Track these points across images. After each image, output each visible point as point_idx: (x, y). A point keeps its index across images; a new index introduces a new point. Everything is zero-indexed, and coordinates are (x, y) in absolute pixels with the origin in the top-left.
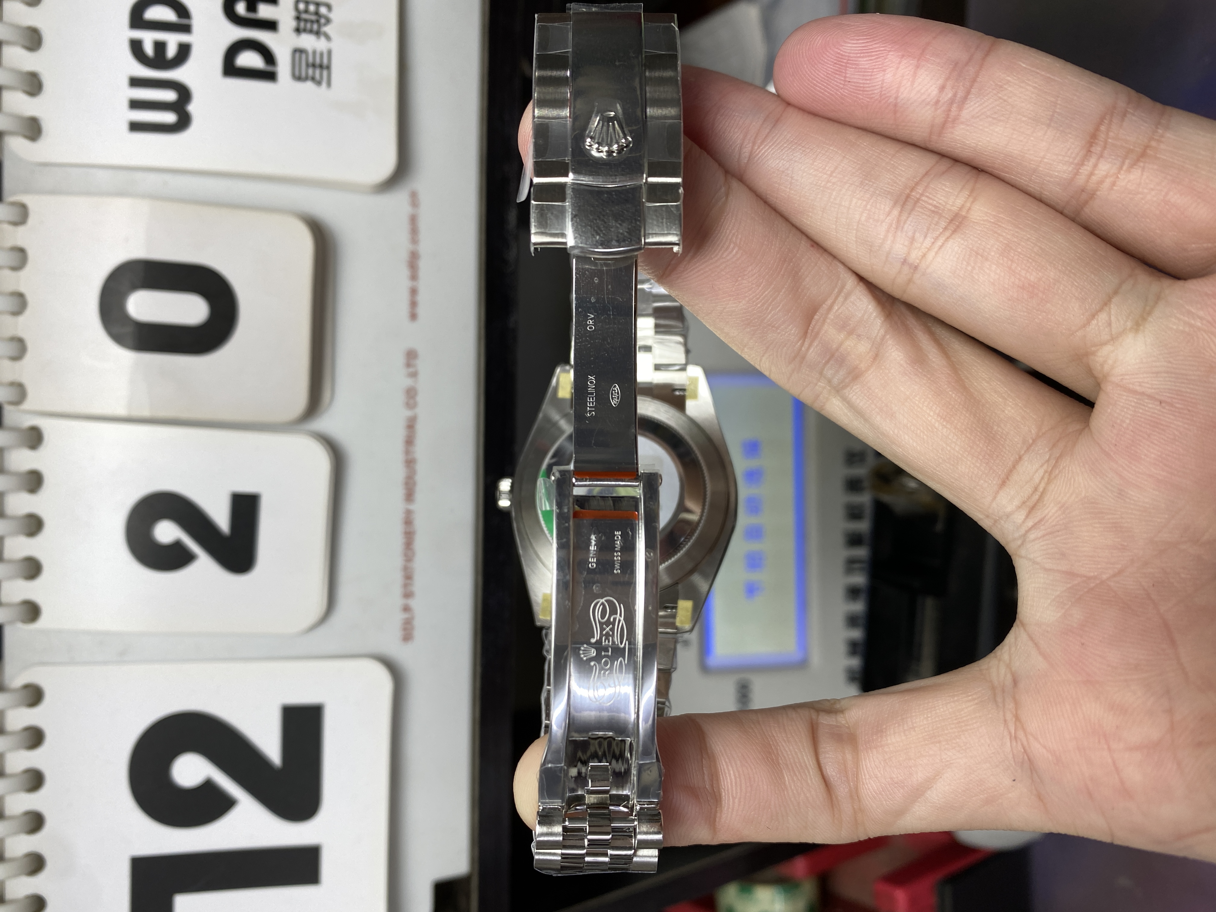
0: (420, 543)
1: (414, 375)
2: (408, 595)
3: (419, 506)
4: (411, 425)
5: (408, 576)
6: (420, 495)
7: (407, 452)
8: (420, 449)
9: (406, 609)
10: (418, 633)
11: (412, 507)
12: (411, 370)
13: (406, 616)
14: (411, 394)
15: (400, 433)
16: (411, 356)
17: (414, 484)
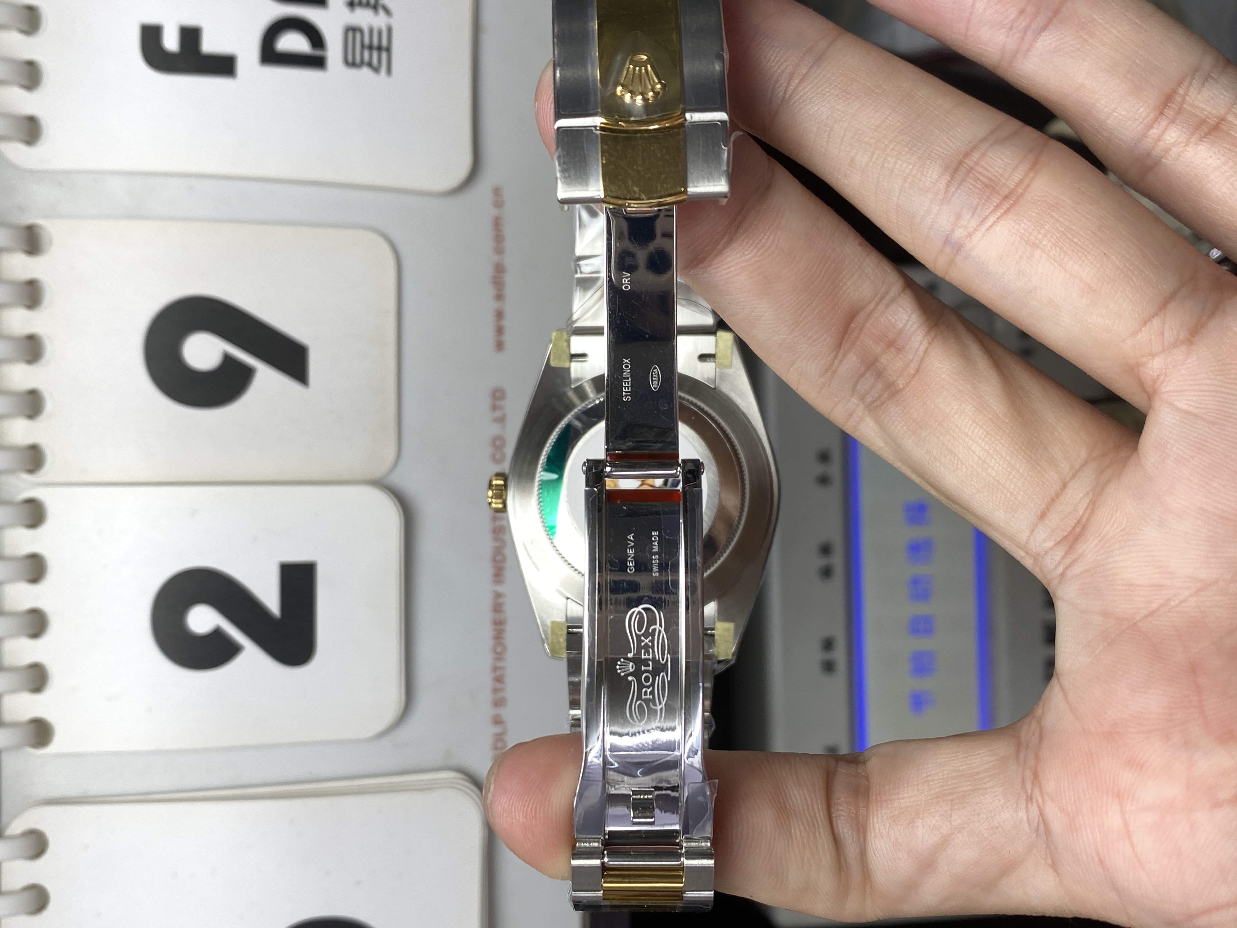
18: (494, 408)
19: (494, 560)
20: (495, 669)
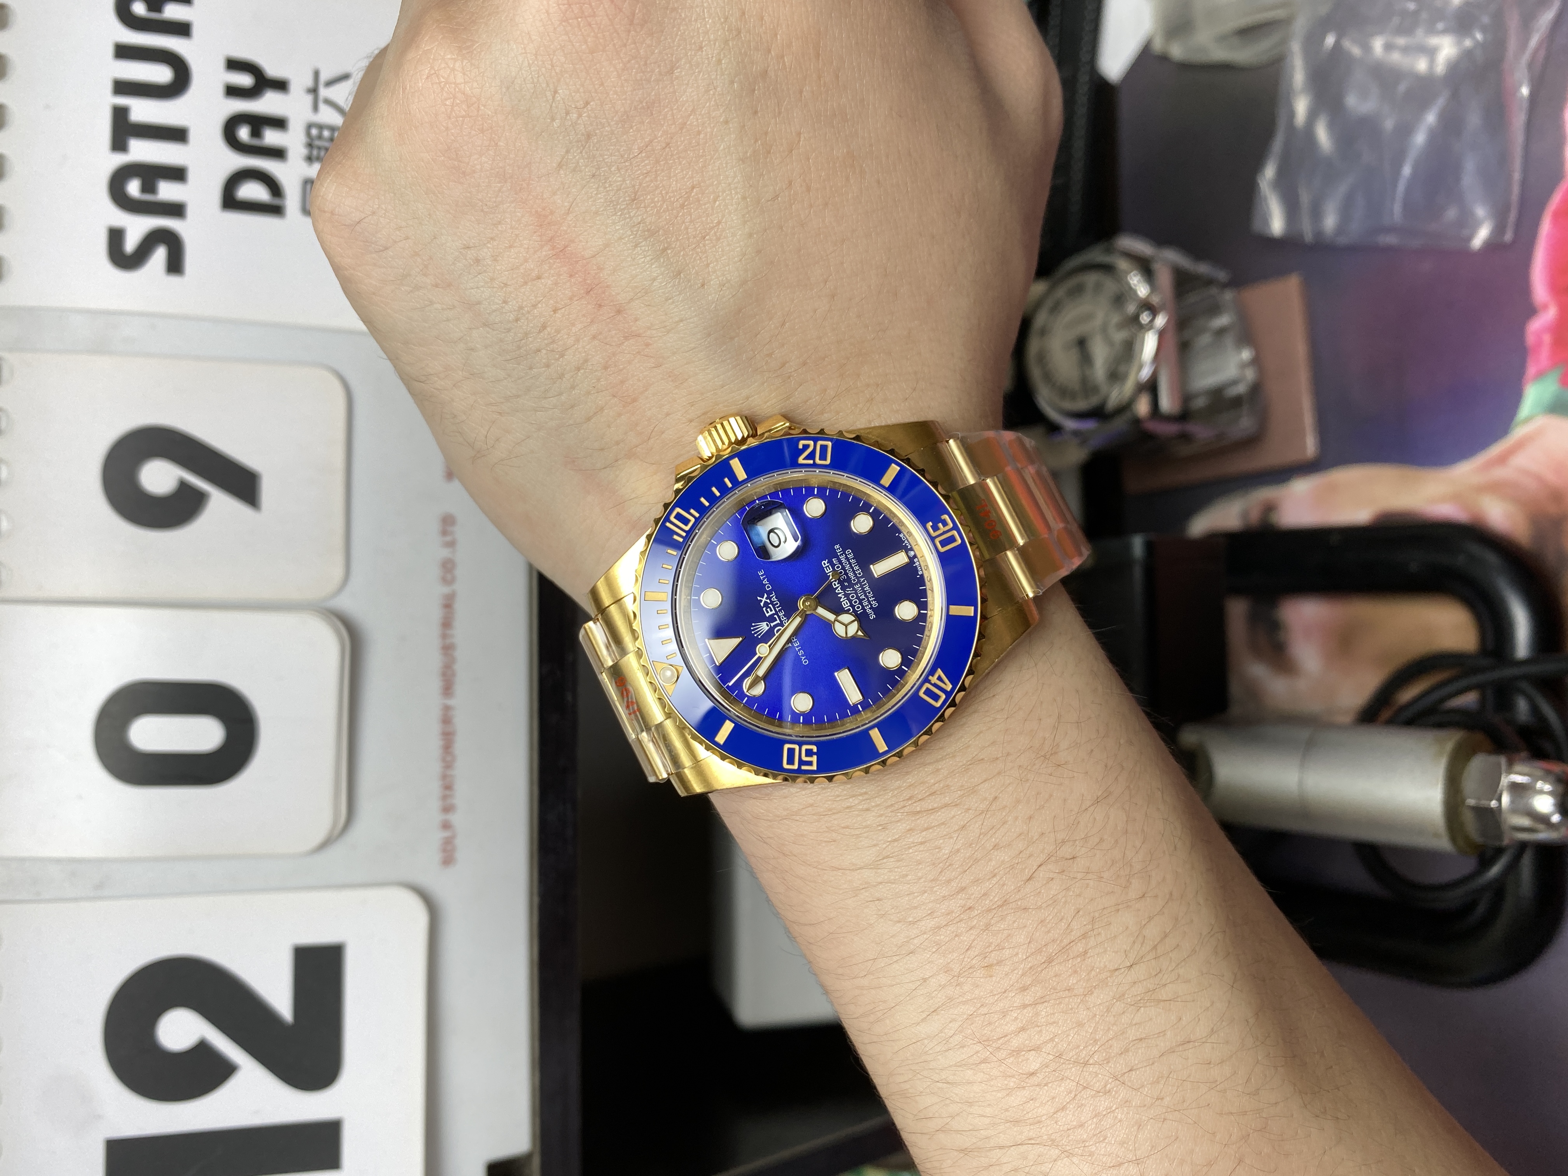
0: (460, 745)
1: (451, 544)
2: (448, 809)
3: (460, 700)
4: (448, 604)
5: (448, 787)
6: (461, 687)
7: (444, 636)
8: (460, 633)
9: (446, 826)
10: (461, 854)
11: (450, 702)
12: (448, 539)
13: (447, 834)
14: (448, 568)
15: (436, 614)
16: (448, 522)
17: (454, 675)
18: (444, 533)
19: (444, 674)
20: (444, 777)
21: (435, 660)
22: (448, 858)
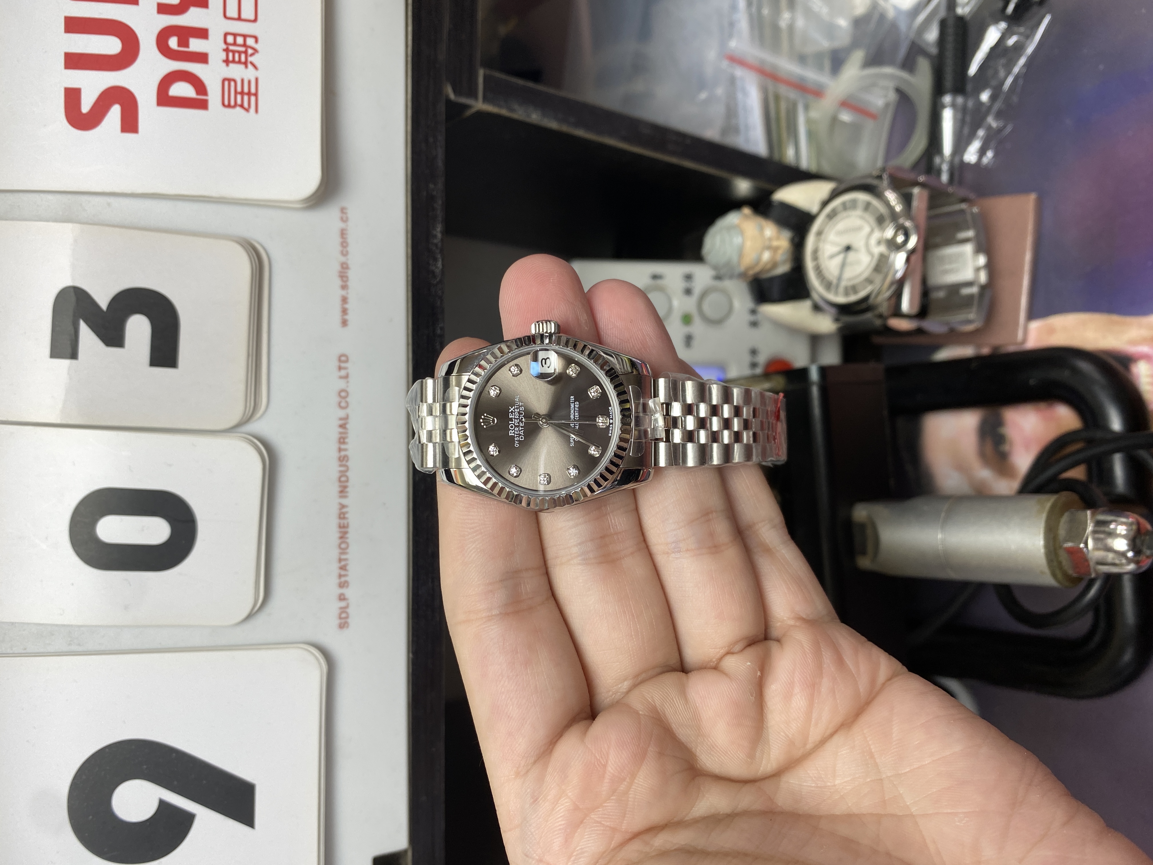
0: (352, 536)
1: (347, 377)
2: (343, 585)
3: (352, 500)
4: (343, 425)
5: (343, 568)
6: (353, 491)
7: (340, 450)
8: (352, 448)
9: (342, 598)
10: (354, 621)
11: (345, 502)
12: (343, 373)
13: (342, 604)
14: (343, 395)
15: (334, 432)
16: (343, 359)
17: (347, 481)
21: (334, 469)
22: (343, 625)
